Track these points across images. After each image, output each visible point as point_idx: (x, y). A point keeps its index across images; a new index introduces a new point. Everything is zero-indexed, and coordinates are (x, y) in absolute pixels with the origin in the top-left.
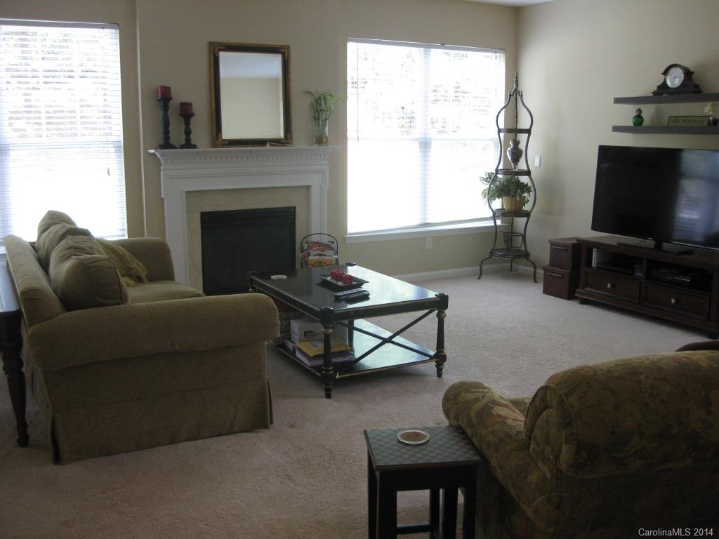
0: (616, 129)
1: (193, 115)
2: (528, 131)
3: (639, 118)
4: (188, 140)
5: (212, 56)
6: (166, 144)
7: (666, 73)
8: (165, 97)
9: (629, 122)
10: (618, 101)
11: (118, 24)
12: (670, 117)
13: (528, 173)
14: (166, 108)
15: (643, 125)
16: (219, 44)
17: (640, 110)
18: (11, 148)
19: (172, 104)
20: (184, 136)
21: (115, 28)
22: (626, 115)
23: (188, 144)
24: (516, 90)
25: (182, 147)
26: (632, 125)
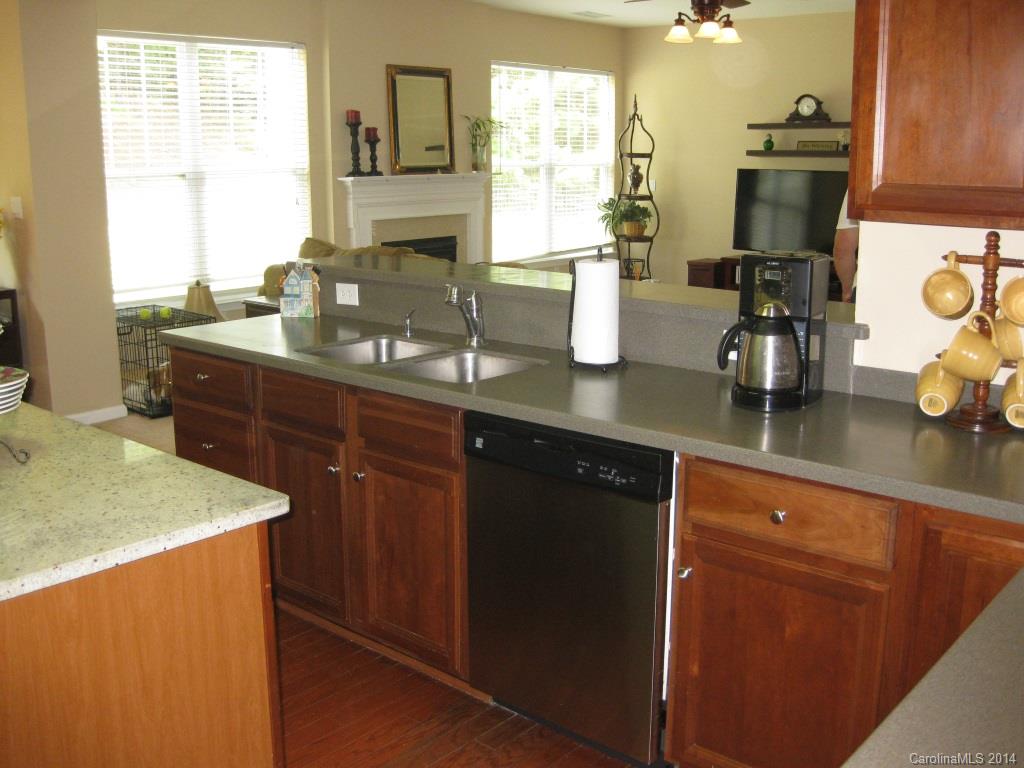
0: (750, 153)
1: (379, 140)
2: (649, 156)
3: (769, 144)
4: (374, 166)
5: (390, 79)
6: (356, 172)
7: (798, 102)
8: (353, 121)
9: (761, 148)
10: (751, 126)
11: (305, 44)
12: (799, 142)
13: (650, 198)
14: (355, 134)
15: (774, 149)
16: (395, 67)
17: (770, 135)
18: (207, 177)
19: (361, 129)
20: (370, 163)
21: (301, 48)
22: (758, 140)
23: (374, 172)
24: (635, 114)
25: (369, 174)
26: (763, 149)
